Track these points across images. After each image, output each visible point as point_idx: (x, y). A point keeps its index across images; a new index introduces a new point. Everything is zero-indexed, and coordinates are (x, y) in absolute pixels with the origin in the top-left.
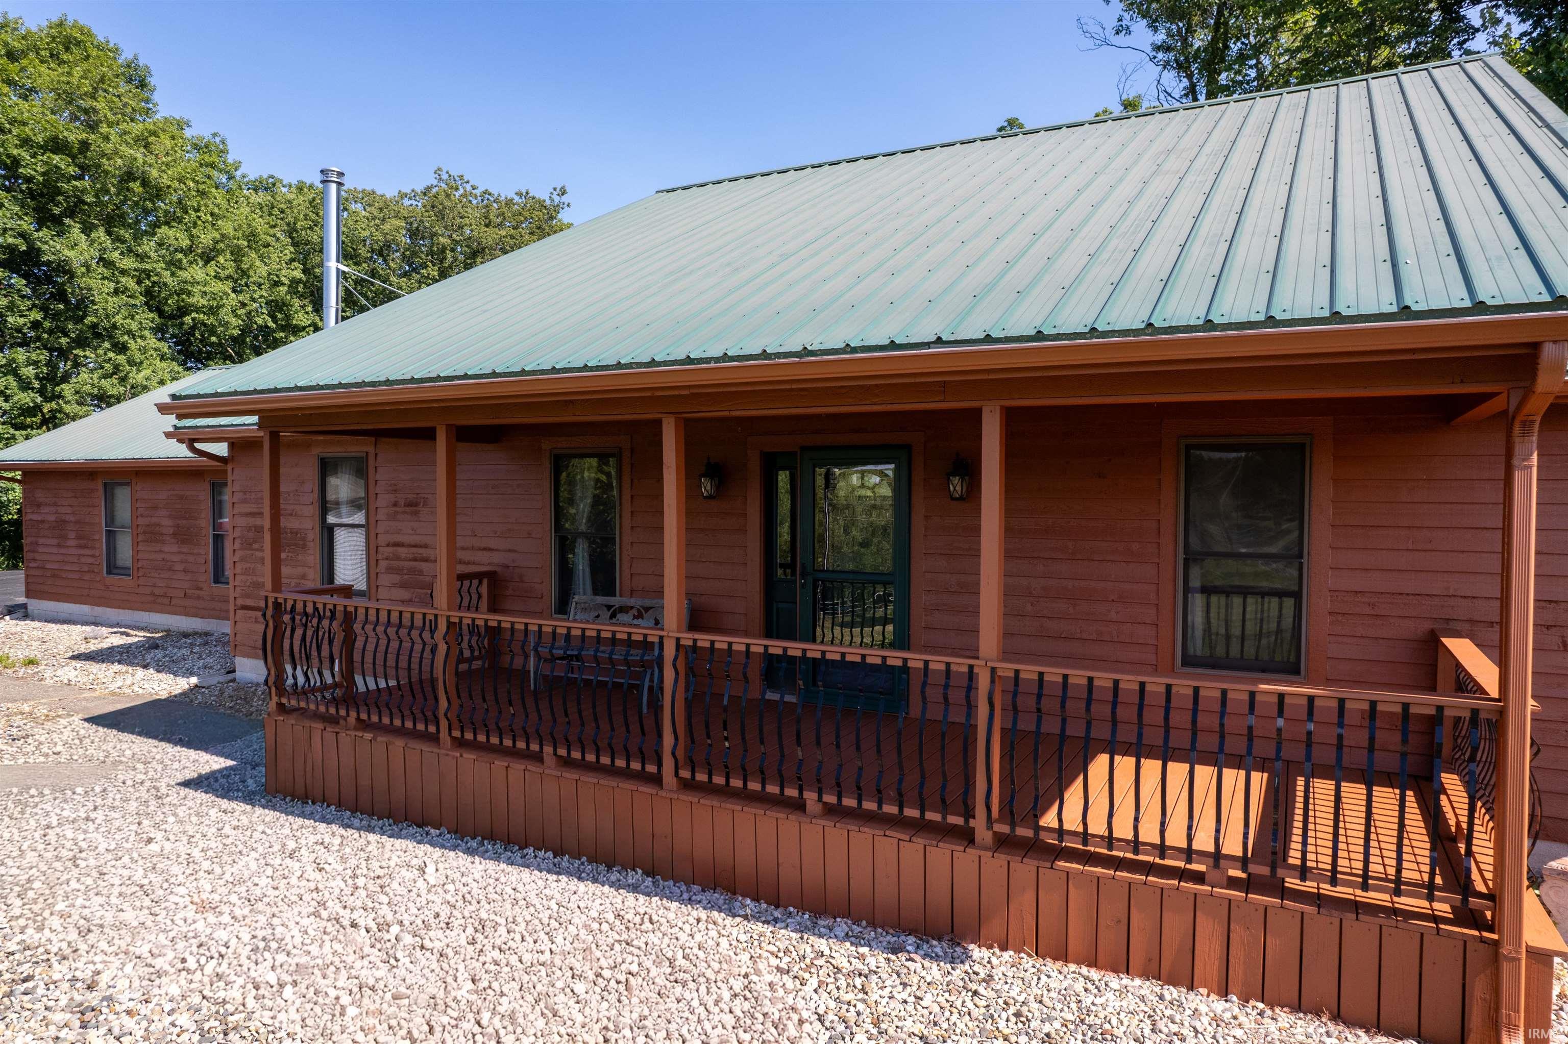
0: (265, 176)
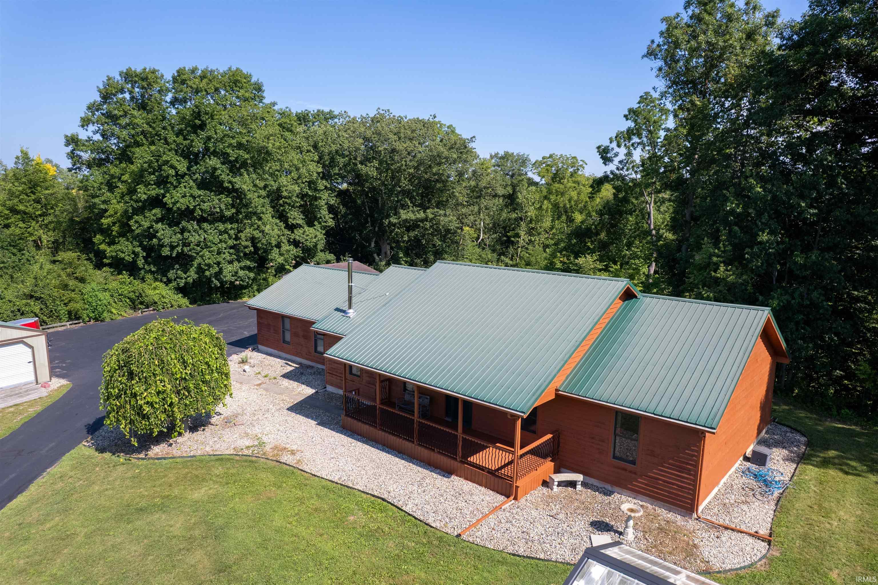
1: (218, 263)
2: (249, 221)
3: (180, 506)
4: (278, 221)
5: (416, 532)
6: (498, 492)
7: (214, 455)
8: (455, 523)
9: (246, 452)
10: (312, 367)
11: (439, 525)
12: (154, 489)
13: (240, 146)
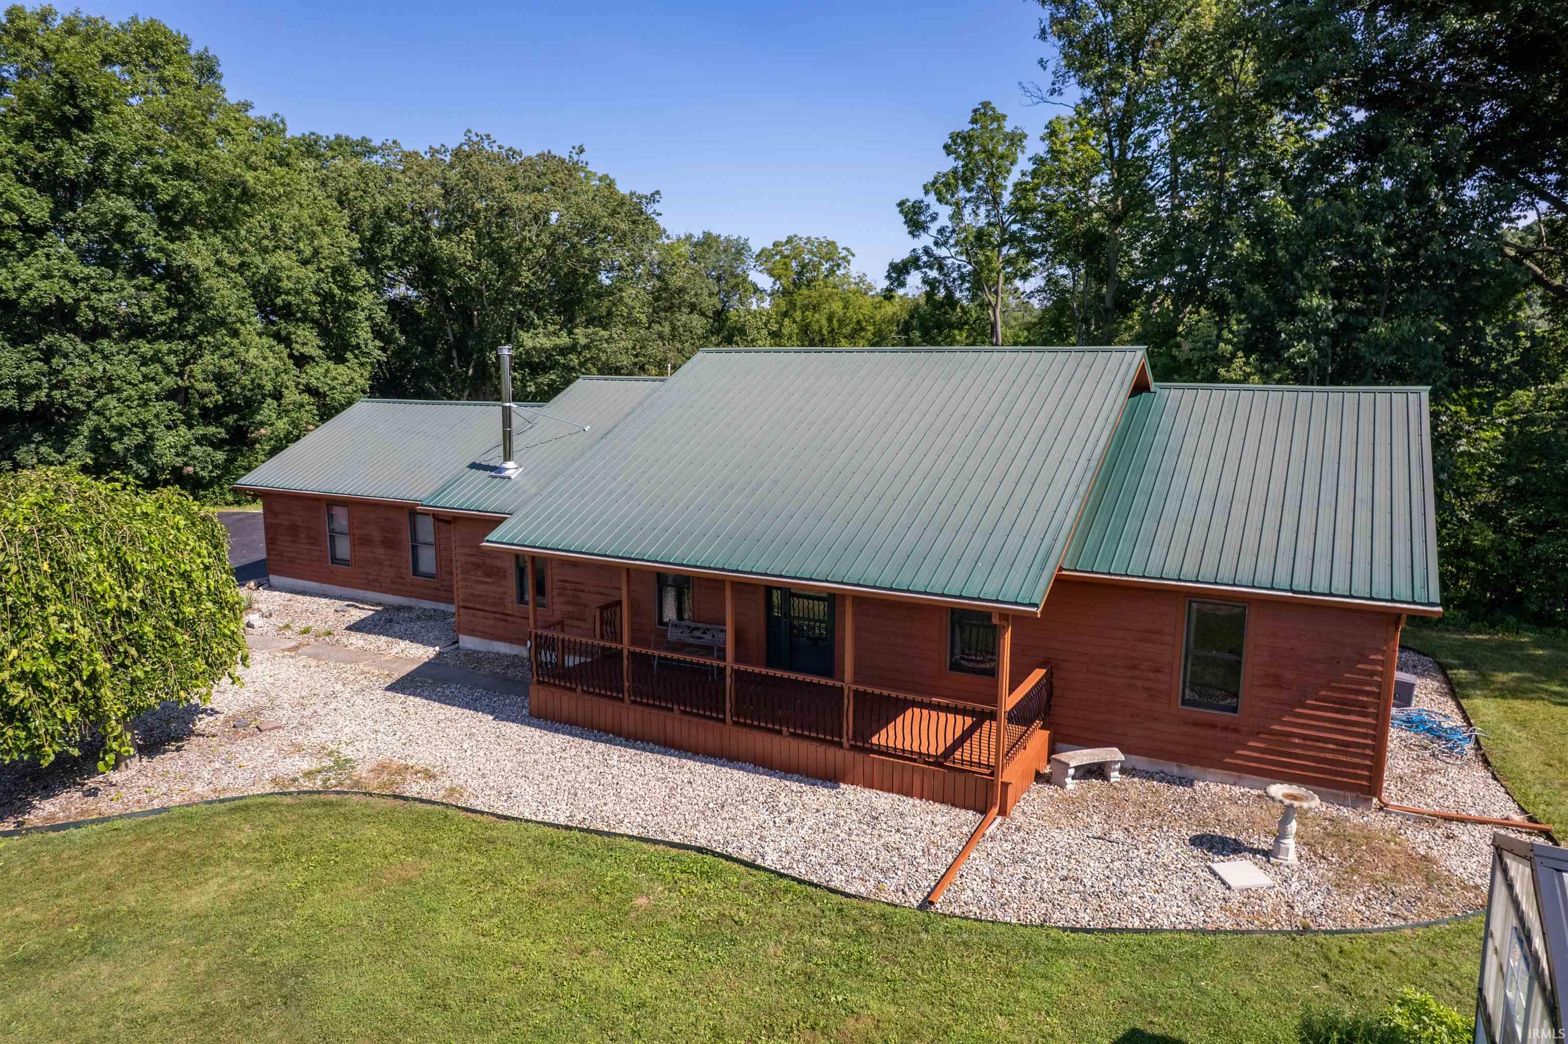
0: (307, 134)
1: (144, 425)
2: (210, 339)
3: (152, 935)
4: (275, 343)
5: (818, 912)
6: (954, 805)
7: (221, 801)
8: (901, 878)
9: (307, 785)
10: (410, 608)
11: (862, 890)
12: (59, 901)
13: (180, 171)
